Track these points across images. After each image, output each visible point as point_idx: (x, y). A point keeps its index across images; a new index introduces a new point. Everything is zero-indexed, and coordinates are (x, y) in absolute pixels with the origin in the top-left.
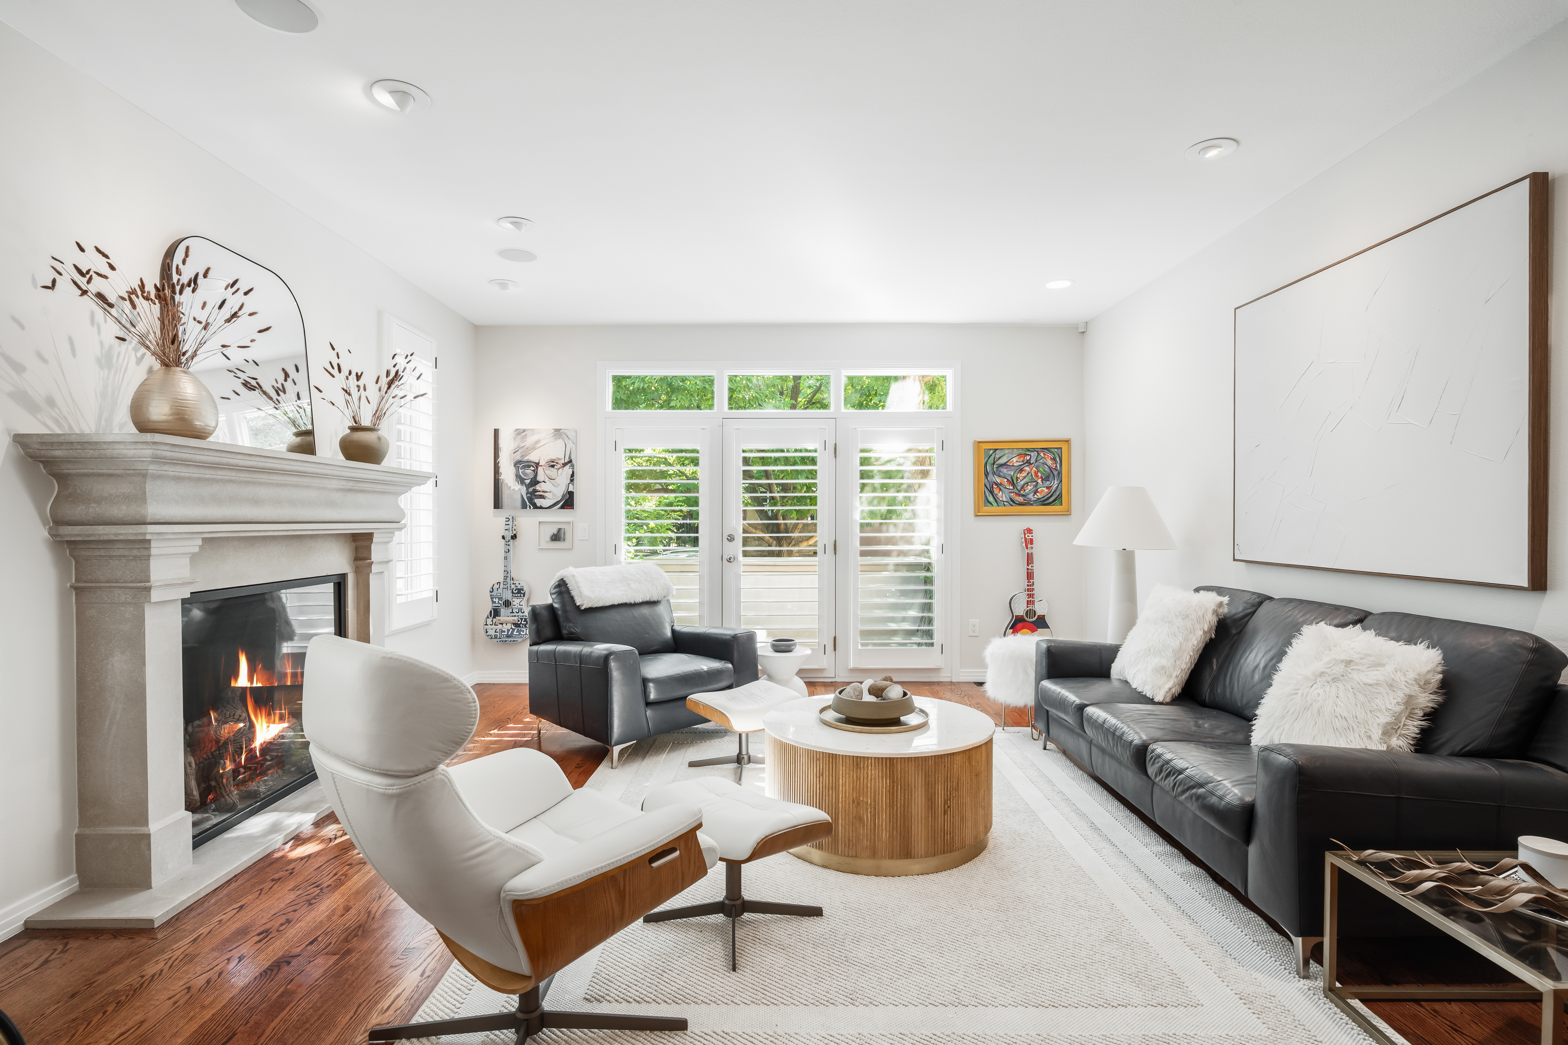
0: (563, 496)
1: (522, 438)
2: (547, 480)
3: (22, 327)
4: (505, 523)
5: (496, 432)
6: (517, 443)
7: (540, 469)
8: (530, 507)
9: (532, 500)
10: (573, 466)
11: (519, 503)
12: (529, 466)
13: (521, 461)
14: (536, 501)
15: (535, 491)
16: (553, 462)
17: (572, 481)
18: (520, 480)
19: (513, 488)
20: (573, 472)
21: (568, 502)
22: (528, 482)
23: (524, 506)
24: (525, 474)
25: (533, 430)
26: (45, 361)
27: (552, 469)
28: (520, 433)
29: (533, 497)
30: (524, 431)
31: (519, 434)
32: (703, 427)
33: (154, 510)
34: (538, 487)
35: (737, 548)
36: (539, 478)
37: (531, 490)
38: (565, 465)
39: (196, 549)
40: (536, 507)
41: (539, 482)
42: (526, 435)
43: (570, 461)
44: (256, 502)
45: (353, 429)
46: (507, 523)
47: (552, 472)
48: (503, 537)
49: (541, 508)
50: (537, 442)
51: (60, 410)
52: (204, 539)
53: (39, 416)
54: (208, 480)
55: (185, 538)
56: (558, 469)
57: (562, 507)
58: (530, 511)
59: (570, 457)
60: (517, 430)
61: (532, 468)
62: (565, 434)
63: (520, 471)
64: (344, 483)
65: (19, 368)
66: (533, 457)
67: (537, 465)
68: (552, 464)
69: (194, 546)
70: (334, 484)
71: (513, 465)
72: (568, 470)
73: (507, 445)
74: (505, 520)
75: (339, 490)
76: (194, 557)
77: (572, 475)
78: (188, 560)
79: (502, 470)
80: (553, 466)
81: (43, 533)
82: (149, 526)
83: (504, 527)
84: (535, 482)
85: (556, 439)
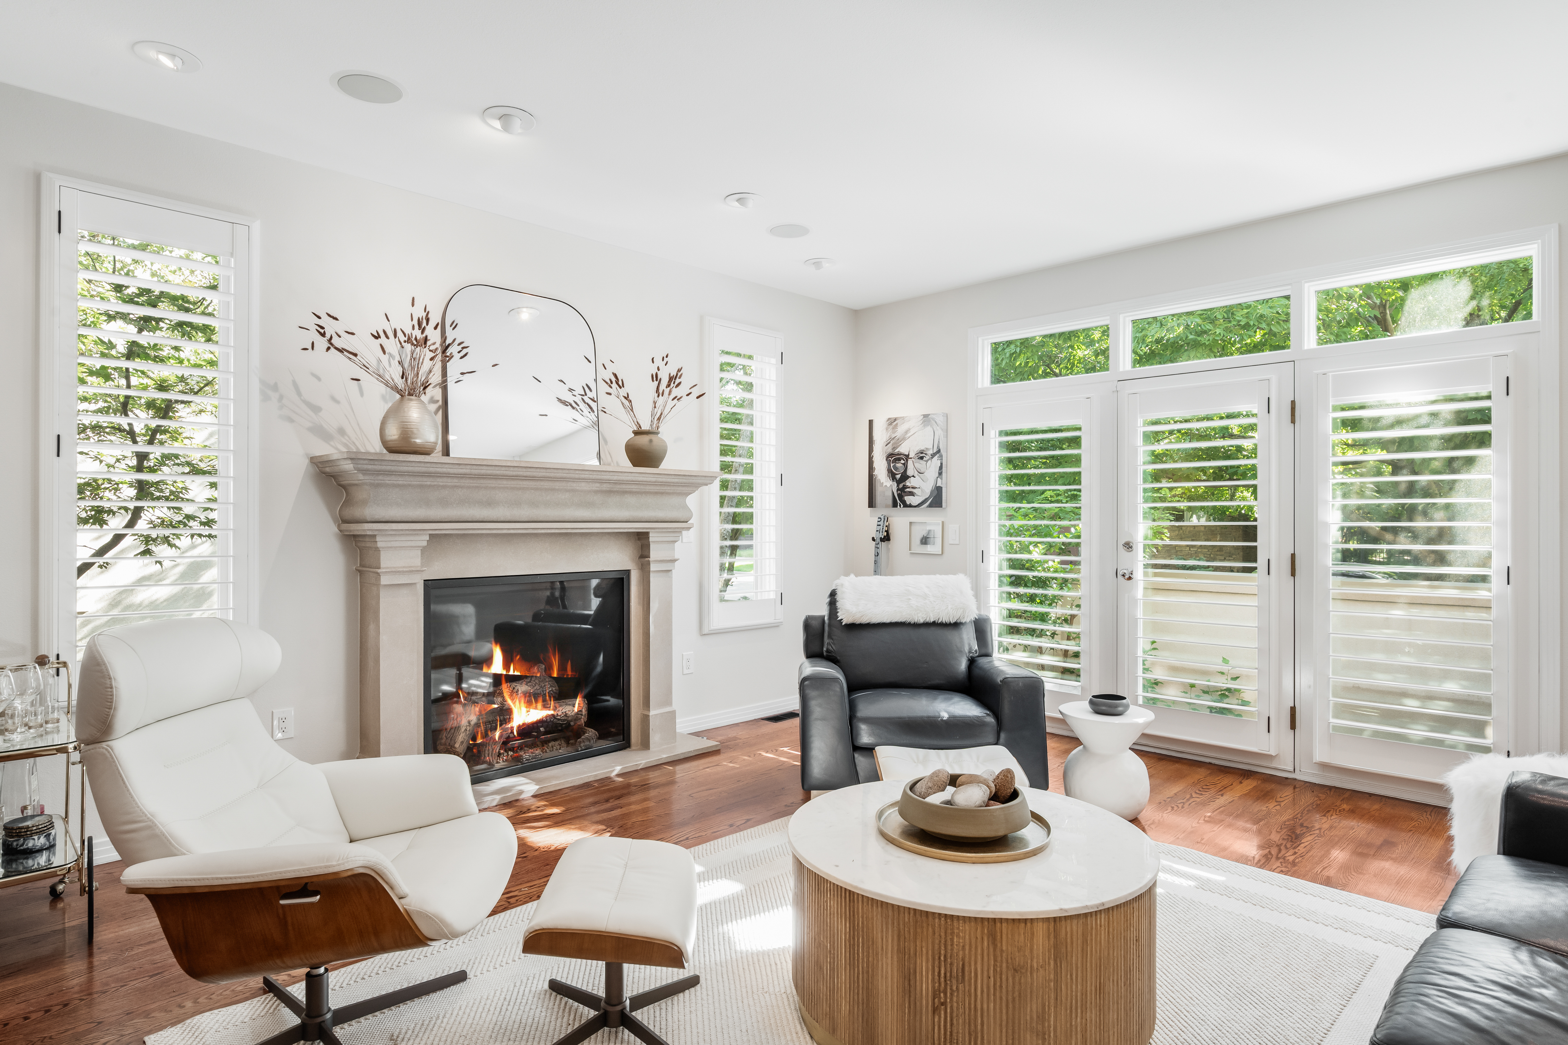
0: (932, 492)
1: (893, 428)
2: (916, 474)
3: (319, 379)
4: (876, 523)
5: (871, 422)
6: (889, 435)
7: (910, 461)
8: (900, 506)
9: (900, 499)
10: (941, 456)
11: (890, 502)
12: (899, 459)
13: (892, 454)
14: (906, 498)
15: (905, 487)
16: (922, 453)
17: (940, 474)
18: (892, 475)
19: (886, 485)
20: (941, 464)
21: (936, 500)
22: (898, 477)
23: (895, 505)
24: (896, 468)
25: (903, 418)
26: (337, 402)
27: (921, 461)
28: (892, 422)
29: (903, 494)
30: (895, 420)
31: (890, 424)
32: (1088, 396)
33: (371, 511)
34: (908, 483)
35: (1139, 561)
36: (910, 472)
37: (901, 486)
38: (933, 455)
39: (425, 544)
40: (906, 505)
41: (908, 477)
42: (897, 424)
43: (939, 451)
44: (489, 503)
45: (636, 433)
46: (879, 523)
47: (921, 465)
48: (873, 539)
49: (910, 506)
50: (907, 432)
51: (349, 437)
52: (430, 535)
53: (332, 443)
54: (430, 486)
55: (407, 535)
56: (927, 461)
57: (930, 506)
58: (900, 510)
59: (938, 447)
60: (889, 419)
61: (902, 462)
62: (933, 419)
63: (892, 465)
64: (598, 485)
65: (316, 409)
66: (903, 449)
67: (907, 456)
68: (921, 456)
69: (423, 540)
70: (584, 486)
71: (885, 458)
72: (936, 462)
73: (880, 437)
74: (877, 519)
75: (596, 492)
76: (424, 550)
77: (941, 468)
78: (419, 552)
79: (875, 465)
80: (922, 458)
81: (335, 529)
82: (366, 525)
83: (875, 528)
84: (905, 477)
85: (924, 426)
